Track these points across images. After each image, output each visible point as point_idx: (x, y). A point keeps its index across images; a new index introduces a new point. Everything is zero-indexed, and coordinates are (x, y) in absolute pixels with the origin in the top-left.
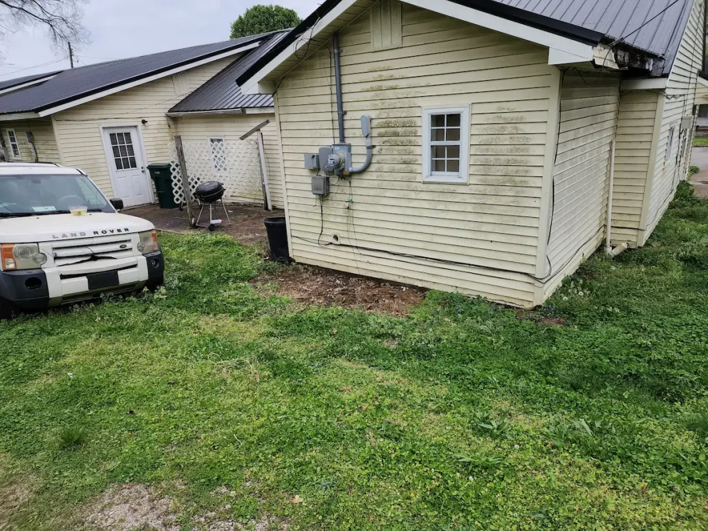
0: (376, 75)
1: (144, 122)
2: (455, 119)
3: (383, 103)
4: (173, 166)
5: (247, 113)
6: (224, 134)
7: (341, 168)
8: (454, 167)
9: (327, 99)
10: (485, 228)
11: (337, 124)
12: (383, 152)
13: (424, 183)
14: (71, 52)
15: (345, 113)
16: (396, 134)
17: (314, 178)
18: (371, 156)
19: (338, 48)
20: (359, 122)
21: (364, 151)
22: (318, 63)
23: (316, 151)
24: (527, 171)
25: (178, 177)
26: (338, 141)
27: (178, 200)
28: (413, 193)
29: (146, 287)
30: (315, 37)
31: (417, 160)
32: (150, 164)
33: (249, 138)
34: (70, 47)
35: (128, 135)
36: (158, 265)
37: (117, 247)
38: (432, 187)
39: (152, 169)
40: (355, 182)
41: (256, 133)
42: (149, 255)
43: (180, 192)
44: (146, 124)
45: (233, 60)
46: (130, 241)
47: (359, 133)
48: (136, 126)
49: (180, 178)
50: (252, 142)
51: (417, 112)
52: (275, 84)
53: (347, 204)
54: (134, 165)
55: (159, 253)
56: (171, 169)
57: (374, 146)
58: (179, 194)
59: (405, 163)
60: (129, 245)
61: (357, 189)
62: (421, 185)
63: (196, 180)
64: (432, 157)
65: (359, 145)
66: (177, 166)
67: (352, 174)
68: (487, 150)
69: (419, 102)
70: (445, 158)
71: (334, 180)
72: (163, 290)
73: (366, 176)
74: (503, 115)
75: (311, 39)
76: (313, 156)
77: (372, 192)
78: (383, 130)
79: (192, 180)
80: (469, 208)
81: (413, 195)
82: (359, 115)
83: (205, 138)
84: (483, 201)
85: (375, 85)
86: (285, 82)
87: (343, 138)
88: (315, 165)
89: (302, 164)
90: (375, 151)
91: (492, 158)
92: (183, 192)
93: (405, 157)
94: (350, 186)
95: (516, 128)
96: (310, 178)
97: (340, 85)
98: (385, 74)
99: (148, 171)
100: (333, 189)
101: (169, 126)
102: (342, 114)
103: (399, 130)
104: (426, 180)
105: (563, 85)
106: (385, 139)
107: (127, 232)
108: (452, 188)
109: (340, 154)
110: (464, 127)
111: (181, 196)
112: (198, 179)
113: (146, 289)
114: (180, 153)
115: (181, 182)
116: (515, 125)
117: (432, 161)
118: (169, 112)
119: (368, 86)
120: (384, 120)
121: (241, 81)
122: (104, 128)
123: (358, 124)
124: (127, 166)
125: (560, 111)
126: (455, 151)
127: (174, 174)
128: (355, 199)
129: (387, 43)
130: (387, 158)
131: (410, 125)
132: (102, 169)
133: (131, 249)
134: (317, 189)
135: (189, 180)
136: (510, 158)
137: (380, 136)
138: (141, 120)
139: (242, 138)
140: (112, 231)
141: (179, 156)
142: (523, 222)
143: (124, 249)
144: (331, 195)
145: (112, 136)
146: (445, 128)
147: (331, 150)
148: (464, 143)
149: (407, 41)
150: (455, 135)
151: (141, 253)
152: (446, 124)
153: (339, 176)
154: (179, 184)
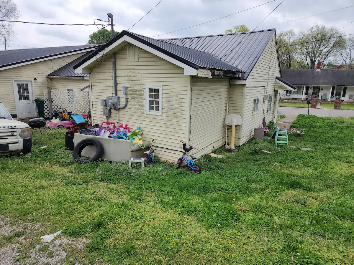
0: (129, 71)
1: (35, 79)
2: (157, 90)
3: (131, 82)
4: (46, 100)
5: (85, 79)
6: (74, 87)
7: (115, 106)
8: (157, 109)
9: (111, 78)
10: (168, 133)
11: (114, 88)
12: (132, 101)
13: (147, 114)
14: (5, 41)
15: (117, 84)
16: (136, 94)
17: (104, 109)
18: (127, 102)
19: (115, 59)
20: (122, 88)
21: (125, 100)
22: (107, 63)
23: (105, 98)
24: (181, 112)
25: (48, 105)
26: (114, 95)
27: (46, 116)
28: (143, 118)
29: (21, 152)
30: (105, 54)
31: (144, 105)
32: (36, 98)
33: (85, 90)
34: (5, 39)
35: (27, 85)
36: (28, 143)
37: (10, 134)
38: (150, 116)
39: (37, 101)
40: (121, 112)
41: (88, 88)
42: (25, 138)
43: (48, 112)
44: (36, 80)
45: (83, 55)
46: (16, 131)
47: (122, 92)
48: (31, 81)
49: (48, 106)
50: (86, 92)
51: (144, 87)
52: (90, 70)
53: (117, 121)
54: (28, 98)
55: (30, 138)
56: (44, 101)
57: (128, 98)
58: (47, 113)
59: (139, 106)
60: (15, 134)
61: (122, 115)
62: (146, 115)
63: (56, 107)
64: (150, 104)
65: (123, 98)
66: (47, 100)
67: (119, 109)
68: (168, 103)
69: (144, 83)
70: (154, 105)
71: (113, 111)
72: (30, 154)
73: (125, 110)
74: (173, 91)
75: (103, 55)
76: (104, 100)
77: (128, 117)
78: (132, 92)
79: (55, 107)
80: (163, 125)
81: (143, 119)
82: (122, 85)
83: (65, 88)
84: (167, 123)
85: (129, 74)
86: (94, 69)
87: (116, 94)
88: (105, 104)
89: (100, 103)
90: (129, 100)
91: (170, 107)
92: (49, 112)
93: (140, 103)
94: (119, 114)
95: (177, 96)
96: (103, 109)
97: (115, 73)
98: (132, 71)
99: (35, 102)
100: (112, 115)
101: (48, 82)
102: (116, 85)
103: (138, 93)
104: (148, 113)
105: (192, 81)
106: (132, 96)
107: (15, 128)
108: (157, 117)
109: (115, 100)
110: (160, 94)
111: (48, 114)
112: (58, 107)
113: (21, 153)
114: (50, 95)
115: (49, 108)
116: (177, 95)
117: (149, 106)
118: (48, 75)
119: (126, 75)
120: (132, 89)
121: (75, 68)
122: (15, 81)
123: (122, 89)
124: (24, 99)
125: (192, 91)
126: (157, 103)
127: (46, 104)
128: (121, 119)
129: (133, 60)
130: (133, 104)
131: (141, 91)
132: (12, 100)
133: (16, 135)
134: (105, 114)
135: (53, 107)
136: (176, 107)
137: (131, 94)
138: (34, 78)
139: (82, 90)
140: (8, 127)
141: (49, 96)
142: (180, 132)
143: (13, 135)
144: (111, 117)
145: (19, 85)
146: (154, 94)
147: (111, 98)
148: (160, 100)
149: (140, 60)
150: (157, 97)
151: (21, 137)
152: (154, 92)
153: (115, 109)
154: (48, 109)
